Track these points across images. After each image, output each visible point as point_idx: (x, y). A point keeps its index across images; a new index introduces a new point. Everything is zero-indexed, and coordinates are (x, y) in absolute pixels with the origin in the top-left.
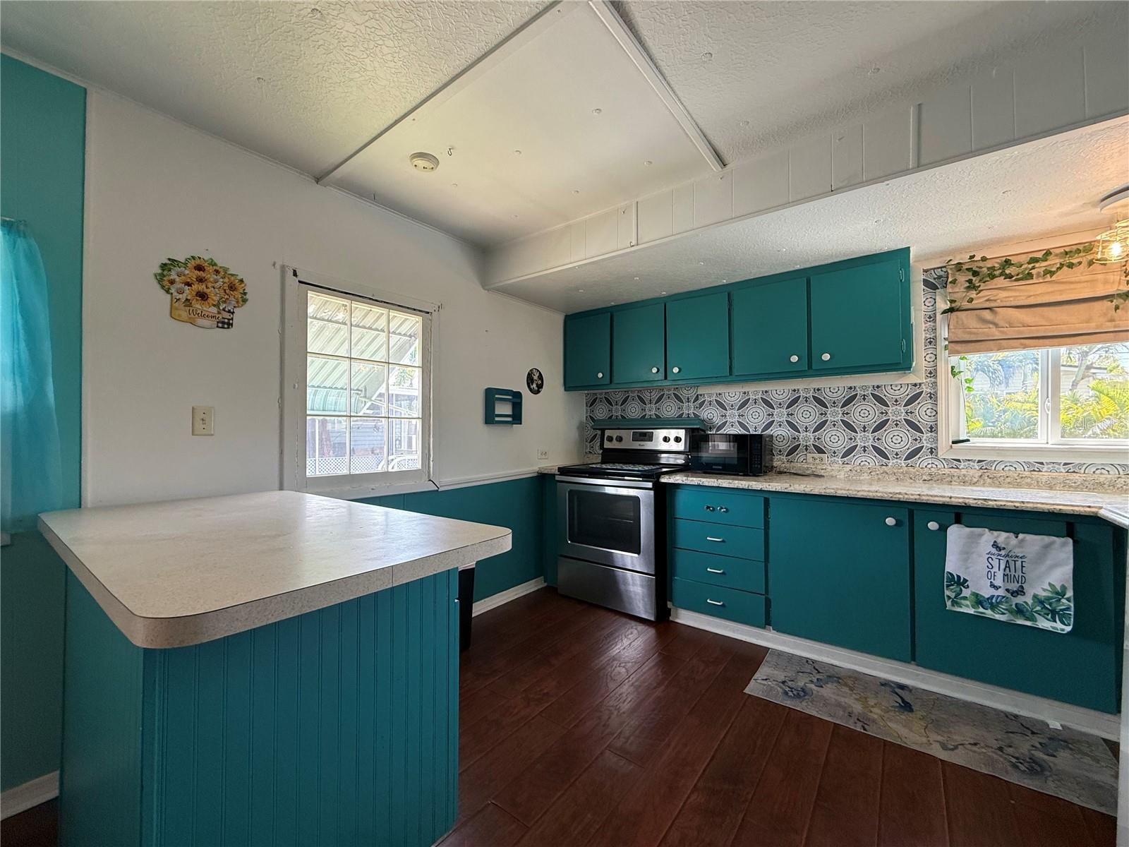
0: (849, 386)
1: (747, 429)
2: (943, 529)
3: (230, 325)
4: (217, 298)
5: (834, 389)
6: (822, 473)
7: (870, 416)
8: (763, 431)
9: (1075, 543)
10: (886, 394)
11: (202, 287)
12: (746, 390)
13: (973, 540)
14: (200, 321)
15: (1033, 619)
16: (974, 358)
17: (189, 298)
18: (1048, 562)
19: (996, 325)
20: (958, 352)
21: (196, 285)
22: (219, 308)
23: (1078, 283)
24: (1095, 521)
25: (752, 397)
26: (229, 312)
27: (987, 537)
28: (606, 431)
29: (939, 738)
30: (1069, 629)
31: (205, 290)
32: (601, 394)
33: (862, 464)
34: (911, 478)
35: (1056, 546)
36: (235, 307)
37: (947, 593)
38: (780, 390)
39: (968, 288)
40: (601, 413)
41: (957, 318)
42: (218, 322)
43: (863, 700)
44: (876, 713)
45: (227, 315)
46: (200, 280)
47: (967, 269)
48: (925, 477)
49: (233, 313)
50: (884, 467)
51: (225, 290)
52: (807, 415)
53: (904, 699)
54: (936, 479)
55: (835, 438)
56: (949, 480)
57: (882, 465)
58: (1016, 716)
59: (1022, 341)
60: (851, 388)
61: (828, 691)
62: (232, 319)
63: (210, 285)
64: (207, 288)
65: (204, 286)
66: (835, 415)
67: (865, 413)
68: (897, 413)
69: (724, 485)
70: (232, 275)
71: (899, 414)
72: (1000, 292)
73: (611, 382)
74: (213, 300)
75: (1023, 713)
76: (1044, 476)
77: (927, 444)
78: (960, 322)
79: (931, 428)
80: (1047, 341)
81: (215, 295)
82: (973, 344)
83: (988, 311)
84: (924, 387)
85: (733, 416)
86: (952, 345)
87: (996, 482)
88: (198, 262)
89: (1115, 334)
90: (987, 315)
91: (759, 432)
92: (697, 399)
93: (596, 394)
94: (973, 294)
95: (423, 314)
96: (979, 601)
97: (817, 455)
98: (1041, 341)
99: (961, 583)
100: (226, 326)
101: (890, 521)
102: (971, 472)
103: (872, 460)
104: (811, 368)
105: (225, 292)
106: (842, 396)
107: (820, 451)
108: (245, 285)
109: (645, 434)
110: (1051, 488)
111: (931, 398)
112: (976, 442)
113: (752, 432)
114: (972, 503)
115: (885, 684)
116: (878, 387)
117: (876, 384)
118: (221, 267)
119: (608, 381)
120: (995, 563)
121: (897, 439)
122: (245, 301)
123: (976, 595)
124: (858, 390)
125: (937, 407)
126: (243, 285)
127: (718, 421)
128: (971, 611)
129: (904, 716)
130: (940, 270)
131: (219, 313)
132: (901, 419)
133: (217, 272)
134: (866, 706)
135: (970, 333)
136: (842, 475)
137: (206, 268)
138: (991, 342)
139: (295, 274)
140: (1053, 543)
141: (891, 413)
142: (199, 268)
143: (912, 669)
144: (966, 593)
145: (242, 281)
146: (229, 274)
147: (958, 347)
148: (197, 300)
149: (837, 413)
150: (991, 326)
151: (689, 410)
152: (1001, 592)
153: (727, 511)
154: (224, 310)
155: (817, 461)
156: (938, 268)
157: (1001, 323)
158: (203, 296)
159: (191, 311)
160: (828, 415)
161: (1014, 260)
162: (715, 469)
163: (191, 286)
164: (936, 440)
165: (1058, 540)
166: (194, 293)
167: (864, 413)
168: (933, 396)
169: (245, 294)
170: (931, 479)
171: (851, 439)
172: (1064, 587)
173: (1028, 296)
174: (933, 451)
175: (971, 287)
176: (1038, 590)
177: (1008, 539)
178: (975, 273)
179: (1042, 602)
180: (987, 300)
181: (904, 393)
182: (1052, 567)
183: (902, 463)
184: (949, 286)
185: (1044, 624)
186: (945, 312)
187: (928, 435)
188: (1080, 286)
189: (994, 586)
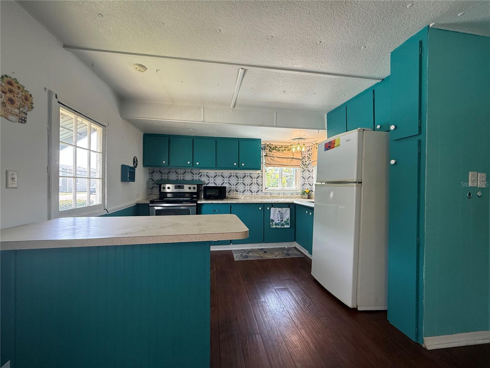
1: (216, 185)
2: (270, 209)
3: (25, 121)
4: (19, 104)
5: (240, 173)
6: (238, 197)
8: (221, 185)
9: (290, 209)
10: (252, 175)
11: (11, 96)
12: (216, 172)
13: (275, 210)
14: (11, 117)
15: (284, 226)
16: (269, 168)
17: (4, 101)
18: (286, 213)
20: (267, 166)
21: (8, 94)
22: (20, 110)
23: (286, 154)
24: (293, 204)
25: (218, 174)
26: (25, 113)
27: (278, 209)
28: (162, 185)
29: (274, 255)
30: (289, 226)
31: (13, 98)
32: (157, 169)
33: (247, 194)
35: (288, 210)
36: (27, 111)
37: (271, 224)
38: (226, 173)
39: (269, 151)
40: (157, 177)
42: (19, 119)
43: (258, 254)
44: (262, 255)
45: (24, 115)
46: (11, 91)
47: (269, 146)
48: (260, 197)
49: (26, 114)
51: (23, 100)
52: (233, 181)
53: (265, 251)
55: (241, 187)
56: (264, 198)
57: (251, 195)
58: (281, 248)
60: (244, 173)
61: (250, 254)
62: (26, 118)
63: (15, 95)
64: (14, 96)
65: (12, 95)
66: (241, 181)
67: (248, 181)
68: (255, 181)
69: (214, 203)
70: (27, 91)
72: (275, 153)
73: (168, 165)
74: (17, 105)
75: (282, 247)
76: (280, 196)
77: (260, 189)
78: (268, 159)
79: (261, 185)
81: (18, 102)
82: (269, 165)
84: (260, 174)
85: (212, 180)
87: (273, 197)
88: (9, 80)
89: (291, 166)
90: (272, 158)
91: (220, 186)
92: (199, 173)
93: (154, 169)
94: (270, 153)
95: (103, 126)
96: (276, 224)
97: (236, 192)
99: (273, 221)
100: (23, 122)
101: (260, 208)
102: (269, 196)
103: (249, 193)
104: (239, 168)
105: (23, 101)
106: (242, 176)
107: (237, 191)
108: (33, 98)
109: (180, 186)
110: (281, 198)
112: (270, 188)
113: (218, 186)
114: (276, 202)
115: (259, 249)
117: (250, 173)
118: (21, 85)
119: (167, 164)
120: (279, 215)
121: (254, 188)
122: (32, 108)
123: (276, 223)
125: (263, 180)
126: (32, 98)
127: (207, 182)
128: (275, 227)
129: (266, 254)
130: (264, 145)
131: (20, 113)
133: (19, 88)
134: (259, 254)
135: (270, 162)
136: (242, 198)
137: (13, 84)
138: (273, 165)
139: (56, 97)
140: (287, 209)
141: (253, 181)
142: (10, 83)
143: (264, 244)
144: (274, 223)
145: (31, 95)
146: (26, 91)
147: (267, 165)
148: (9, 103)
150: (273, 161)
151: (196, 177)
152: (280, 221)
153: (219, 211)
154: (22, 112)
155: (236, 194)
157: (275, 161)
158: (12, 101)
159: (6, 110)
160: (239, 181)
161: (277, 146)
162: (212, 198)
163: (6, 94)
164: (262, 188)
165: (288, 208)
166: (7, 99)
168: (262, 177)
169: (32, 103)
170: (262, 198)
171: (244, 188)
172: (288, 218)
173: (279, 155)
174: (262, 191)
175: (270, 151)
176: (285, 220)
177: (281, 209)
178: (271, 148)
179: (285, 222)
180: (272, 155)
181: (256, 176)
182: (287, 214)
183: (256, 194)
184: (266, 150)
185: (286, 226)
186: (265, 156)
187: (261, 187)
188: (286, 155)
189: (278, 220)
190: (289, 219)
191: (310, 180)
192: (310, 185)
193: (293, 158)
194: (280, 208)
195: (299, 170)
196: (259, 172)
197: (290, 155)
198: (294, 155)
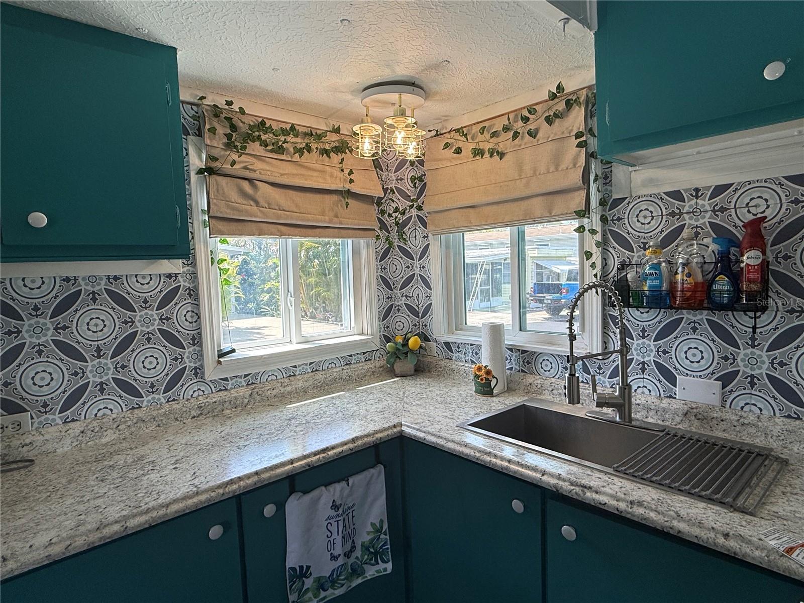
0: (65, 275)
2: (280, 511)
5: (33, 281)
6: (25, 453)
7: (105, 330)
9: (384, 467)
10: (127, 290)
15: (363, 573)
16: (233, 241)
18: (369, 500)
19: (257, 203)
20: (219, 233)
23: (315, 170)
30: (389, 565)
33: (100, 414)
34: (177, 420)
35: (374, 478)
37: (293, 595)
39: (227, 144)
41: (217, 184)
47: (225, 118)
48: (194, 413)
50: (136, 411)
54: (206, 411)
55: (45, 378)
57: (133, 408)
59: (279, 227)
60: (67, 280)
68: (148, 320)
71: (151, 322)
72: (258, 160)
77: (189, 364)
78: (221, 192)
79: (193, 339)
80: (297, 230)
82: (235, 224)
83: (247, 182)
84: (181, 280)
86: (213, 222)
89: (339, 230)
90: (246, 185)
94: (233, 155)
96: (320, 585)
97: (11, 418)
98: (292, 229)
99: (304, 574)
102: (242, 392)
103: (116, 404)
106: (51, 295)
107: (17, 408)
111: (190, 295)
116: (116, 278)
117: (111, 274)
120: (334, 528)
121: (150, 363)
123: (318, 580)
124: (82, 283)
125: (199, 309)
130: (189, 106)
132: (154, 330)
135: (234, 209)
138: (253, 224)
140: (371, 477)
141: (139, 321)
144: (308, 583)
147: (220, 225)
149: (43, 330)
150: (252, 203)
152: (341, 561)
155: (10, 430)
156: (188, 103)
157: (262, 202)
160: (24, 333)
164: (200, 356)
165: (375, 471)
167: (96, 325)
168: (194, 293)
170: (201, 413)
171: (76, 374)
172: (382, 521)
173: (282, 175)
174: (198, 372)
175: (230, 145)
176: (364, 537)
177: (342, 489)
178: (233, 127)
179: (365, 548)
180: (245, 168)
181: (155, 289)
182: (372, 504)
183: (161, 397)
184: (207, 135)
185: (371, 572)
186: (200, 172)
187: (188, 351)
188: (315, 174)
189: (334, 558)
190: (385, 526)
191: (416, 290)
192: (416, 314)
193: (349, 193)
194: (339, 482)
195: (367, 248)
196: (174, 266)
197: (332, 176)
198: (352, 177)
